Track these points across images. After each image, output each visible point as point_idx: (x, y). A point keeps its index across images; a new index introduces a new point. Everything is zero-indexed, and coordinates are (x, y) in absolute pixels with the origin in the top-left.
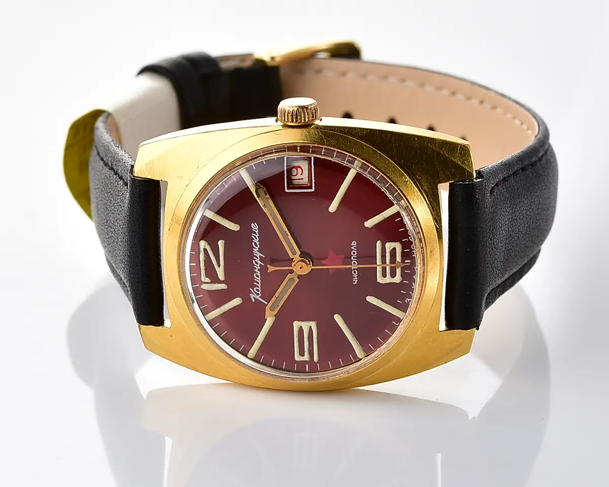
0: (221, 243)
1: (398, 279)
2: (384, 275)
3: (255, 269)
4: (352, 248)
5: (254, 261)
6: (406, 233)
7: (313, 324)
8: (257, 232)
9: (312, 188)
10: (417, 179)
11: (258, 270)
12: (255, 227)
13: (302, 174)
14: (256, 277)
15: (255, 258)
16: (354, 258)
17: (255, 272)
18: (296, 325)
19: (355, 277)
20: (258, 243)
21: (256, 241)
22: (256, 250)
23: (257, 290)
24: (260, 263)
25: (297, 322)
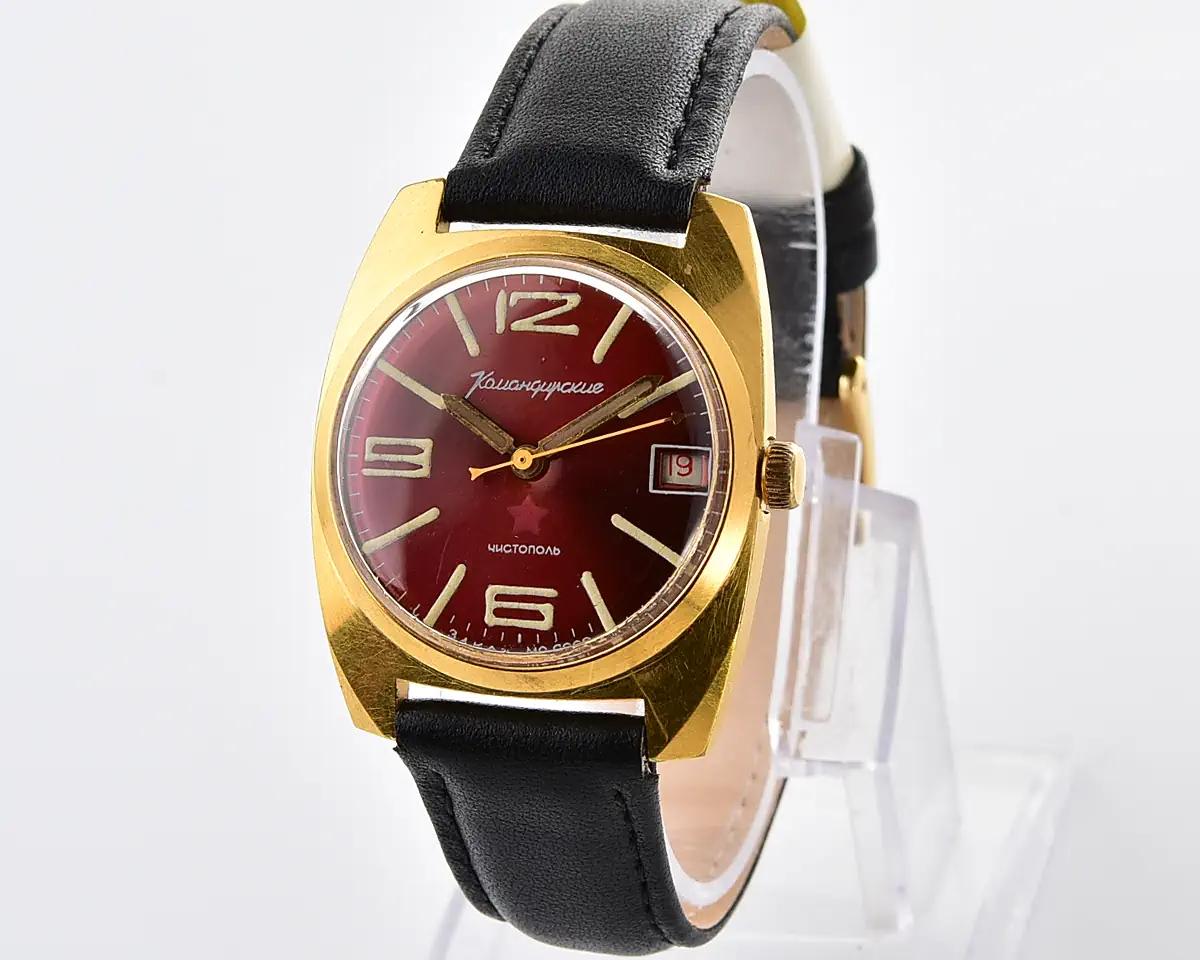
0: (572, 330)
1: (490, 619)
2: (499, 598)
3: (526, 383)
4: (549, 548)
5: (539, 382)
6: (566, 638)
7: (424, 472)
8: (588, 391)
9: (654, 488)
10: (655, 665)
11: (524, 388)
12: (597, 388)
13: (679, 473)
14: (512, 383)
16: (532, 549)
17: (521, 383)
18: (426, 444)
19: (499, 547)
20: (569, 391)
21: (573, 389)
22: (558, 387)
23: (491, 382)
24: (536, 391)
25: (431, 445)
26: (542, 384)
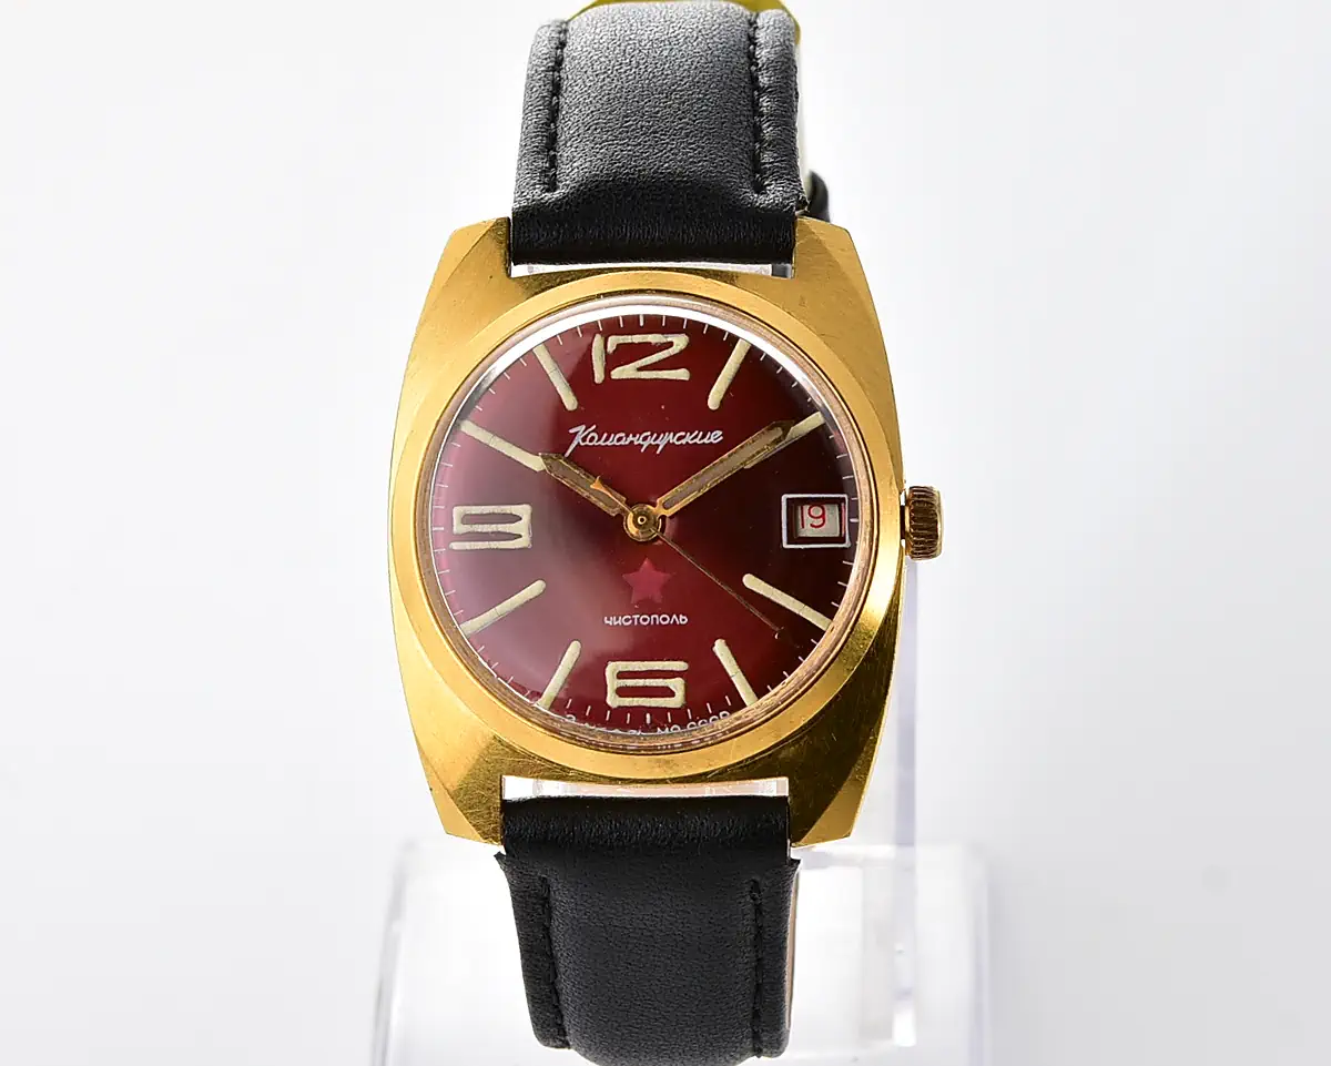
0: (682, 374)
1: (613, 700)
2: (621, 675)
3: (634, 436)
4: (674, 616)
5: (649, 433)
6: (702, 715)
7: (524, 542)
8: (706, 441)
9: (788, 543)
11: (632, 442)
12: (715, 437)
13: (812, 525)
14: (617, 436)
15: (655, 435)
16: (655, 619)
17: (627, 436)
18: (524, 511)
20: (684, 441)
21: (688, 439)
22: (670, 438)
23: (593, 438)
24: (646, 444)
25: (529, 512)
26: (652, 435)
